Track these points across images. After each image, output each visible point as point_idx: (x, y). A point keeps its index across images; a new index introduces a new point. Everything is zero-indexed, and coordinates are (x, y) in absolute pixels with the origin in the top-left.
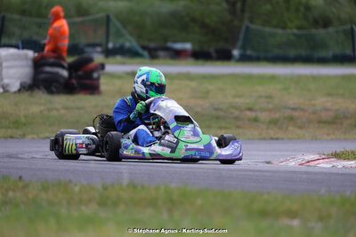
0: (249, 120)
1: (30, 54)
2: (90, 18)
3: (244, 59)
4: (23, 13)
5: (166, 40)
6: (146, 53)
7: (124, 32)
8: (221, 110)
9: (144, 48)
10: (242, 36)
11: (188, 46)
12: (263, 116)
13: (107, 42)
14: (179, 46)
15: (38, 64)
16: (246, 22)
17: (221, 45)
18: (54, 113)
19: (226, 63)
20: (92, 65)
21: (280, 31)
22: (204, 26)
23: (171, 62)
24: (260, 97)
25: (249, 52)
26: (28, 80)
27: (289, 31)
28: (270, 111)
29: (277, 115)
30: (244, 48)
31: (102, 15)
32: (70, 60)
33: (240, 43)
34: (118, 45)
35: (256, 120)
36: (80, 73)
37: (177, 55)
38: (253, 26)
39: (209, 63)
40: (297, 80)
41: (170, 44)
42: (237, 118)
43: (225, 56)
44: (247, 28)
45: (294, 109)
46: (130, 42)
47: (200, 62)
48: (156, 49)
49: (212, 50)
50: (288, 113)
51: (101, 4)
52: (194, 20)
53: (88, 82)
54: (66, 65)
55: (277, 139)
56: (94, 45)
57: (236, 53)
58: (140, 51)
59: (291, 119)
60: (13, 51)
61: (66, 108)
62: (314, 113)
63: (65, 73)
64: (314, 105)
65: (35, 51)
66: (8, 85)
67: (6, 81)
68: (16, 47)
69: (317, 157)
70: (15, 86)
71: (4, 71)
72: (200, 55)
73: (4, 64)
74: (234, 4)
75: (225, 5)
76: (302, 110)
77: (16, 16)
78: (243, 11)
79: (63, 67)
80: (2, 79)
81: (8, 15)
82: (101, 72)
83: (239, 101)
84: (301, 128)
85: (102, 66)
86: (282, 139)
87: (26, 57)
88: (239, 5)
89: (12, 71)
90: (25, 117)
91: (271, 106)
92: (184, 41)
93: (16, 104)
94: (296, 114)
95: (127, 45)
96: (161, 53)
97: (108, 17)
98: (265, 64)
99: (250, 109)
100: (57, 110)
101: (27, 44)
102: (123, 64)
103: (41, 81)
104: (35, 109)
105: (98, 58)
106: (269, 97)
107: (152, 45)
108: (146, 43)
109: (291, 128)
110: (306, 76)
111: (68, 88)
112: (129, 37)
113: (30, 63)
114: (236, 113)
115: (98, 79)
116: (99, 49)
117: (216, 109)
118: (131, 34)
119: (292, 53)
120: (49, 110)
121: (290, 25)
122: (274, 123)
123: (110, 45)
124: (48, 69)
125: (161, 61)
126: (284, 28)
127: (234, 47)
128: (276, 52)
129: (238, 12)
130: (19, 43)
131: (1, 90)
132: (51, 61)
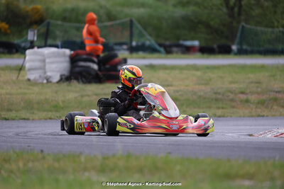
0: (241, 101)
1: (68, 52)
2: (118, 22)
3: (241, 52)
4: (64, 19)
5: (178, 39)
6: (162, 49)
8: (219, 94)
9: (161, 45)
10: (239, 34)
11: (196, 43)
12: (253, 98)
13: (131, 42)
14: (189, 43)
15: (73, 60)
16: (243, 24)
17: (223, 41)
18: (86, 99)
19: (227, 56)
20: (116, 60)
21: (270, 30)
22: (208, 26)
23: (183, 56)
24: (252, 82)
25: (245, 47)
26: (66, 73)
27: (276, 30)
28: (258, 93)
29: (264, 97)
30: (240, 43)
31: (128, 19)
32: (102, 55)
33: (237, 40)
34: (140, 44)
35: (247, 101)
36: (107, 66)
37: (188, 50)
38: (248, 26)
39: (212, 56)
40: (282, 69)
41: (181, 42)
42: (232, 100)
43: (225, 51)
44: (243, 27)
45: (279, 92)
46: (150, 41)
47: (205, 55)
48: (171, 46)
49: (215, 46)
50: (273, 95)
51: (127, 10)
52: (200, 22)
53: (113, 73)
54: (95, 60)
55: (263, 116)
56: (121, 44)
57: (234, 48)
58: (158, 47)
59: (276, 100)
60: (53, 50)
63: (95, 67)
65: (71, 50)
66: (50, 77)
67: (49, 74)
68: (56, 46)
70: (56, 78)
71: (47, 66)
72: (206, 50)
73: (47, 60)
74: (232, 9)
75: (225, 10)
77: (59, 22)
78: (239, 14)
79: (93, 62)
80: (45, 73)
81: (52, 22)
83: (234, 86)
85: (125, 60)
86: (267, 116)
87: (64, 55)
88: (236, 10)
89: (54, 66)
90: (63, 102)
91: (259, 90)
92: (193, 39)
93: (56, 92)
94: (280, 96)
95: (148, 43)
96: (175, 49)
97: (131, 21)
98: (257, 56)
99: (242, 93)
100: (89, 96)
101: (64, 46)
102: (144, 58)
103: (76, 74)
104: (71, 96)
105: (122, 54)
106: (259, 83)
107: (167, 43)
108: (162, 42)
109: (275, 107)
111: (97, 79)
112: (149, 37)
113: (68, 59)
114: (232, 96)
116: (125, 47)
117: (216, 93)
118: (150, 35)
119: (280, 47)
120: (82, 96)
121: (276, 24)
122: (262, 103)
123: (134, 44)
124: (82, 64)
125: (175, 55)
126: (273, 27)
127: (233, 43)
128: (267, 47)
129: (236, 15)
130: (59, 43)
131: (45, 81)
132: (85, 57)
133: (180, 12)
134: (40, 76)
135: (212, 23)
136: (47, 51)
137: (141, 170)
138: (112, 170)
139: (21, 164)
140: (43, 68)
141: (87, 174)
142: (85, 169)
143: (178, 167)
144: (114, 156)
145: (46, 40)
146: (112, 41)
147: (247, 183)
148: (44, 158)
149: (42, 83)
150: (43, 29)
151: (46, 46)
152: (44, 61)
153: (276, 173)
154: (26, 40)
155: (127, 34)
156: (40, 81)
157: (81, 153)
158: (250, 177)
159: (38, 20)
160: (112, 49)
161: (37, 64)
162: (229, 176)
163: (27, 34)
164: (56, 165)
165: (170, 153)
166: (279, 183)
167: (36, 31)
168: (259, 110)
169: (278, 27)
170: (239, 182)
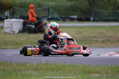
0: (95, 41)
1: (22, 20)
2: (43, 8)
3: (95, 20)
4: (21, 7)
5: (68, 15)
6: (61, 19)
7: (54, 12)
9: (61, 18)
10: (93, 13)
11: (76, 17)
12: (99, 40)
13: (48, 16)
14: (73, 17)
15: (24, 24)
16: (95, 8)
17: (87, 16)
18: (29, 40)
19: (88, 22)
20: (42, 24)
21: (106, 11)
22: (81, 10)
23: (70, 22)
24: (99, 33)
25: (96, 18)
26: (21, 29)
27: (109, 11)
28: (102, 38)
29: (104, 39)
30: (94, 17)
31: (47, 7)
32: (36, 22)
33: (93, 15)
34: (52, 17)
35: (97, 41)
36: (38, 26)
37: (72, 20)
38: (97, 10)
39: (82, 22)
40: (112, 27)
41: (70, 16)
42: (91, 41)
43: (88, 20)
44: (95, 10)
45: (110, 37)
46: (56, 16)
47: (80, 22)
48: (65, 18)
49: (83, 18)
50: (108, 38)
51: (47, 3)
52: (77, 8)
53: (41, 29)
54: (33, 24)
55: (103, 47)
56: (44, 17)
57: (92, 19)
59: (109, 40)
60: (16, 20)
61: (34, 38)
62: (117, 38)
63: (33, 27)
64: (117, 36)
65: (23, 19)
67: (14, 30)
68: (17, 18)
69: (114, 53)
70: (17, 31)
72: (80, 20)
73: (13, 24)
75: (88, 3)
76: (112, 37)
77: (18, 8)
78: (94, 4)
80: (12, 29)
81: (16, 8)
82: (45, 26)
83: (92, 35)
84: (112, 43)
85: (46, 24)
86: (105, 47)
87: (20, 22)
88: (92, 3)
89: (16, 26)
90: (20, 41)
91: (102, 36)
92: (74, 15)
93: (17, 37)
94: (110, 39)
95: (55, 17)
96: (67, 19)
97: (49, 8)
98: (101, 22)
99: (95, 37)
100: (31, 39)
101: (21, 18)
103: (25, 29)
104: (23, 39)
105: (45, 21)
106: (102, 33)
107: (64, 17)
108: (61, 16)
109: (109, 43)
110: (115, 26)
111: (35, 32)
112: (56, 14)
113: (22, 23)
114: (90, 39)
115: (44, 28)
116: (46, 18)
117: (84, 38)
118: (57, 13)
119: (111, 18)
120: (28, 39)
121: (109, 9)
122: (103, 42)
123: (50, 17)
124: (28, 25)
125: (66, 22)
126: (107, 10)
127: (91, 16)
128: (105, 18)
129: (92, 5)
130: (18, 17)
131: (12, 33)
132: (29, 22)
133: (69, 4)
134: (10, 31)
135: (82, 8)
136: (13, 20)
137: (52, 70)
138: (40, 70)
139: (2, 68)
140: (12, 27)
141: (30, 71)
142: (29, 69)
143: (68, 69)
144: (41, 64)
145: (13, 15)
146: (40, 16)
147: (97, 75)
148: (12, 65)
149: (11, 34)
150: (11, 11)
151: (12, 18)
152: (12, 24)
153: (109, 71)
154: (5, 16)
155: (47, 13)
156: (10, 32)
157: (27, 63)
158: (98, 72)
159: (9, 7)
160: (40, 19)
161: (9, 26)
162: (89, 72)
163: (5, 13)
164: (17, 68)
165: (65, 63)
166: (110, 75)
167: (9, 12)
168: (102, 45)
169: (110, 10)
170: (93, 75)
